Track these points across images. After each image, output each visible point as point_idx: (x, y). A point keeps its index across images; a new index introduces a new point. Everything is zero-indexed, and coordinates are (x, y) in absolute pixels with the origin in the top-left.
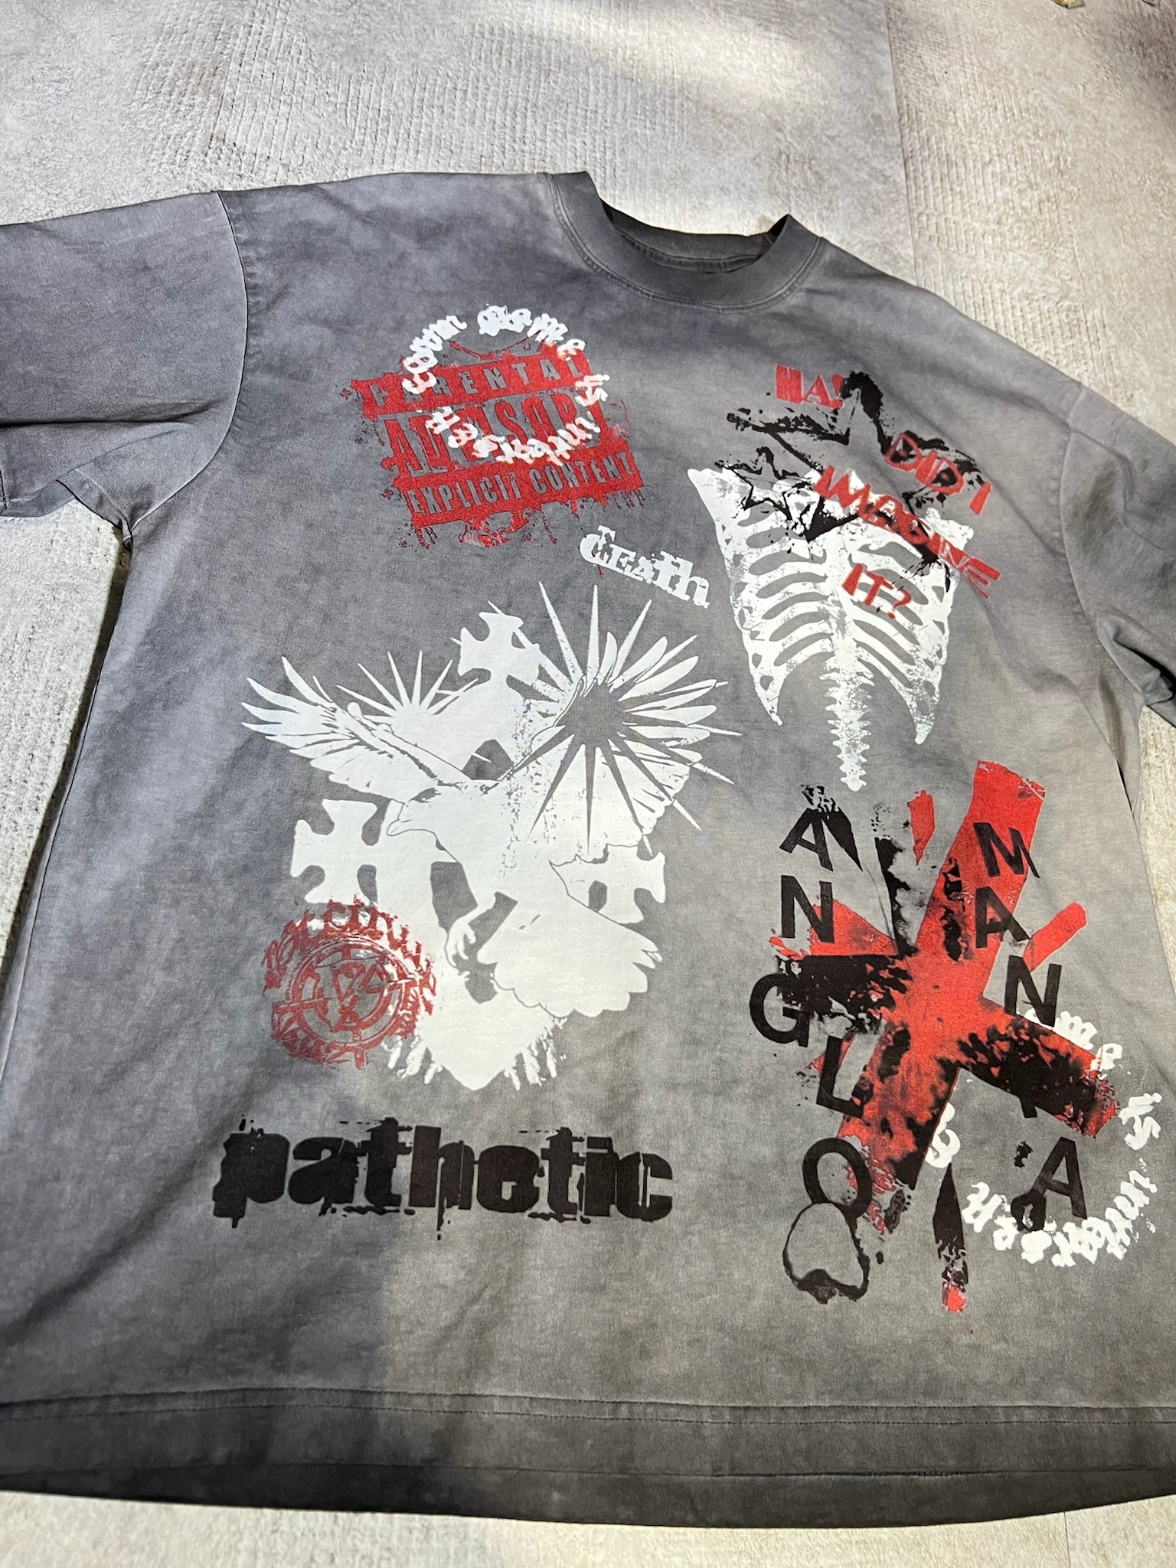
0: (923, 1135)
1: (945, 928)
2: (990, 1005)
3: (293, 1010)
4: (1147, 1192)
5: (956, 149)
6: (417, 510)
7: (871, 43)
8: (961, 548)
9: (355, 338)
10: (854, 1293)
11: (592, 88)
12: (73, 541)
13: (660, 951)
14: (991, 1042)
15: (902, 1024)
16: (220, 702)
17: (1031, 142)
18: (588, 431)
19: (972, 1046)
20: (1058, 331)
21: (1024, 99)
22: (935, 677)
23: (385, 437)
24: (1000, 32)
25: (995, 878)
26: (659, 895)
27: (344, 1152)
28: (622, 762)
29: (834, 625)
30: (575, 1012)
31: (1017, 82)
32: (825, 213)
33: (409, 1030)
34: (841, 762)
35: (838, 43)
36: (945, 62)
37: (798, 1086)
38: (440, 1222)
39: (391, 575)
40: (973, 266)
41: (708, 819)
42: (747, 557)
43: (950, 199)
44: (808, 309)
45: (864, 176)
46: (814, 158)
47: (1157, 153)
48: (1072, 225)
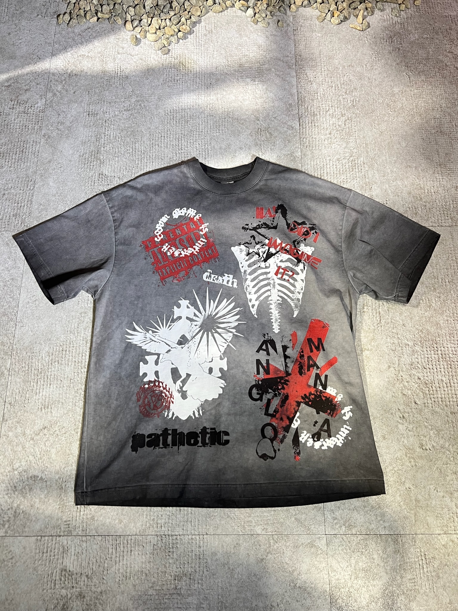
0: (291, 420)
1: (299, 367)
2: (310, 386)
3: (143, 406)
4: (348, 430)
5: (317, 108)
6: (161, 275)
7: (289, 74)
8: (310, 255)
9: (141, 228)
10: (272, 458)
11: (201, 123)
12: (83, 300)
13: (226, 383)
14: (310, 395)
15: (287, 393)
16: (120, 337)
17: (344, 97)
18: (204, 242)
19: (305, 397)
20: (348, 170)
21: (343, 79)
22: (300, 297)
23: (152, 256)
24: (336, 52)
25: (312, 353)
26: (226, 369)
27: (157, 436)
28: (216, 335)
29: (272, 286)
30: (206, 400)
31: (341, 72)
32: (272, 147)
33: (168, 408)
34: (273, 326)
35: (278, 78)
36: (315, 73)
37: (260, 412)
38: (178, 449)
39: (156, 295)
40: (321, 153)
41: (238, 347)
42: (248, 271)
43: (314, 129)
44: (266, 185)
45: (285, 129)
46: (269, 127)
47: (391, 86)
48: (356, 127)
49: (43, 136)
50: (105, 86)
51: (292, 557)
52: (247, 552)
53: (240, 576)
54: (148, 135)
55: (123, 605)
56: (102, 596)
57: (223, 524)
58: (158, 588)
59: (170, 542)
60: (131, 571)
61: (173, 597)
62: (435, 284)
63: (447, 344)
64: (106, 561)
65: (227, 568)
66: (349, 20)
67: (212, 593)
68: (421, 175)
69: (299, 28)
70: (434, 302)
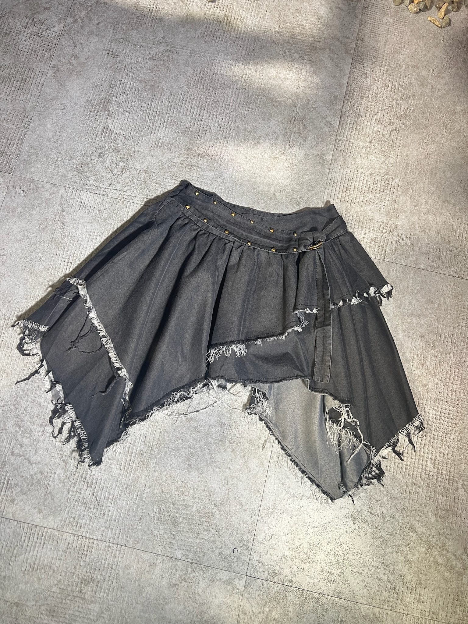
5: (364, 109)
7: (344, 59)
11: (230, 94)
17: (398, 102)
20: (379, 189)
21: (402, 80)
24: (404, 46)
31: (403, 71)
32: (302, 143)
35: (331, 61)
36: (374, 66)
40: (354, 162)
43: (354, 133)
45: (322, 125)
46: (305, 118)
47: (454, 102)
48: (401, 141)
49: (52, 67)
50: (134, 24)
51: (206, 590)
52: (162, 574)
53: (148, 596)
54: (168, 95)
55: (24, 595)
56: (5, 581)
57: (145, 539)
58: (62, 587)
59: (86, 545)
60: (39, 564)
61: (76, 600)
62: (436, 341)
63: (429, 409)
64: (16, 548)
65: (137, 585)
66: (430, 11)
67: (116, 606)
68: (457, 215)
69: (371, 6)
70: (429, 360)
